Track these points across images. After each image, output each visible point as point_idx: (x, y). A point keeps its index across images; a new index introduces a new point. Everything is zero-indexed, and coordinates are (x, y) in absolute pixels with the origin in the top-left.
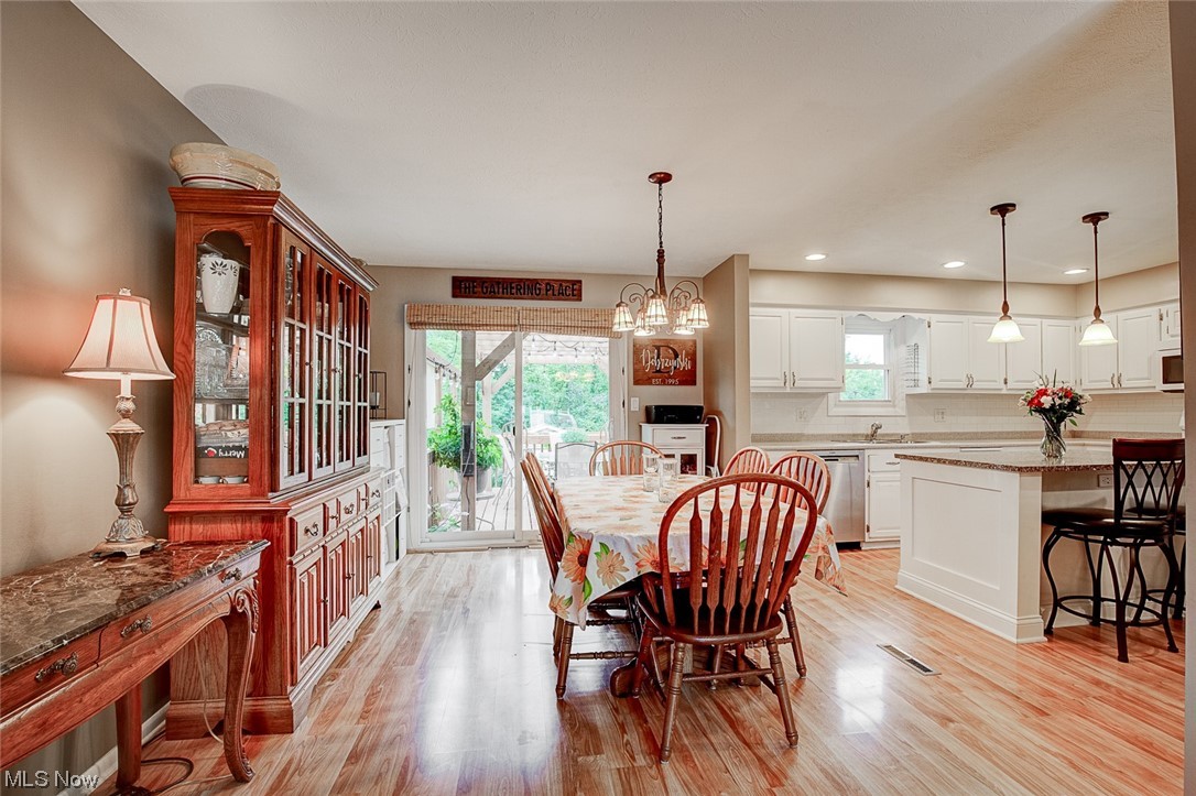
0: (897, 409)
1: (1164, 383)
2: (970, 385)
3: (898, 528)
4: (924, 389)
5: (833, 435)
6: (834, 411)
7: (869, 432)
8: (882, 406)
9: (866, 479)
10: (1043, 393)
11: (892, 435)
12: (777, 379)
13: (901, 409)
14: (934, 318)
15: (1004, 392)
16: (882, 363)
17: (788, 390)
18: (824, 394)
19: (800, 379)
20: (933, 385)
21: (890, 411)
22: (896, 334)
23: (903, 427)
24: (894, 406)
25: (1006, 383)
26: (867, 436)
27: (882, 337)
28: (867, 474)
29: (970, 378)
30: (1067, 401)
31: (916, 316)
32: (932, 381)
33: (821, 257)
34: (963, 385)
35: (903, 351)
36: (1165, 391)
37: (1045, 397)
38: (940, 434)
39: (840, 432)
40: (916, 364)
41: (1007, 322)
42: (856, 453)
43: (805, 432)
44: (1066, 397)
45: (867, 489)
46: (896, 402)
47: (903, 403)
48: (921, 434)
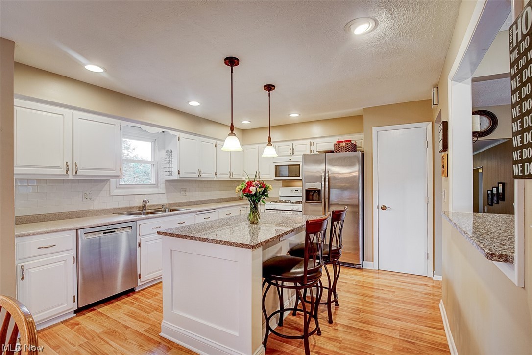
0: (159, 189)
1: (276, 176)
2: (200, 175)
3: (161, 270)
4: (175, 177)
5: (114, 209)
6: (115, 192)
7: (141, 205)
8: (150, 188)
9: (138, 241)
10: (250, 184)
11: (157, 205)
12: (58, 168)
13: (162, 189)
14: (182, 135)
15: (215, 179)
16: (150, 160)
17: (71, 177)
18: (106, 181)
19: (83, 169)
20: (181, 175)
21: (155, 191)
22: (160, 141)
23: (163, 200)
24: (157, 187)
25: (216, 175)
26: (140, 207)
27: (150, 143)
28: (138, 238)
29: (200, 171)
30: (262, 190)
31: (172, 132)
32: (180, 173)
34: (196, 175)
35: (163, 154)
36: (275, 180)
37: (252, 187)
38: (184, 203)
39: (120, 207)
40: (171, 162)
41: (232, 137)
42: (130, 224)
43: (91, 208)
44: (262, 187)
45: (138, 249)
46: (159, 185)
47: (163, 185)
48: (173, 203)
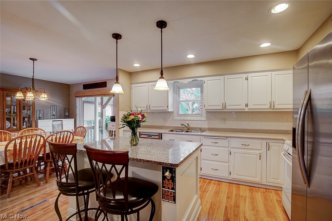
0: (202, 118)
2: (225, 108)
4: (204, 109)
6: (176, 118)
8: (197, 116)
19: (152, 107)
21: (199, 118)
23: (205, 125)
25: (247, 106)
29: (224, 104)
33: (139, 65)
46: (203, 115)
47: (204, 115)
48: (213, 128)
